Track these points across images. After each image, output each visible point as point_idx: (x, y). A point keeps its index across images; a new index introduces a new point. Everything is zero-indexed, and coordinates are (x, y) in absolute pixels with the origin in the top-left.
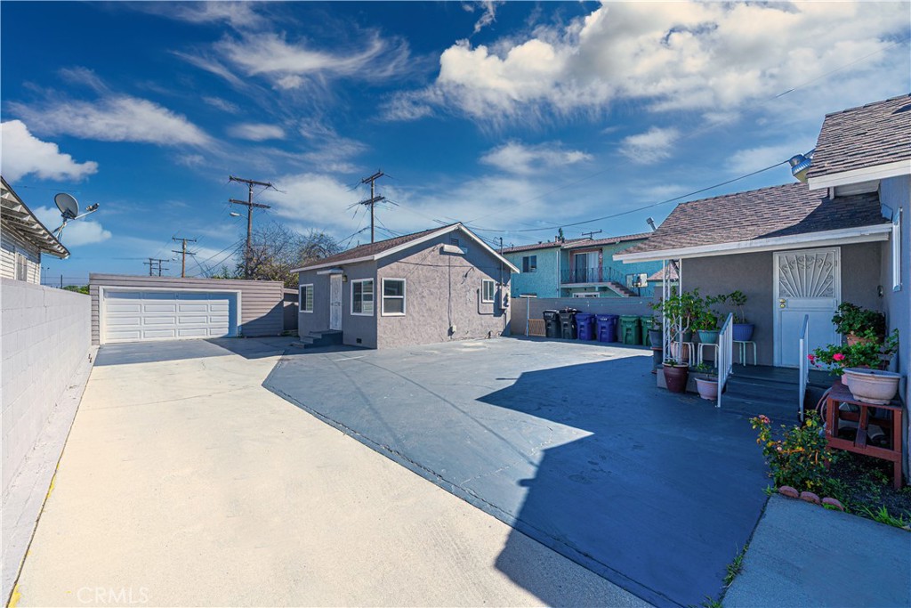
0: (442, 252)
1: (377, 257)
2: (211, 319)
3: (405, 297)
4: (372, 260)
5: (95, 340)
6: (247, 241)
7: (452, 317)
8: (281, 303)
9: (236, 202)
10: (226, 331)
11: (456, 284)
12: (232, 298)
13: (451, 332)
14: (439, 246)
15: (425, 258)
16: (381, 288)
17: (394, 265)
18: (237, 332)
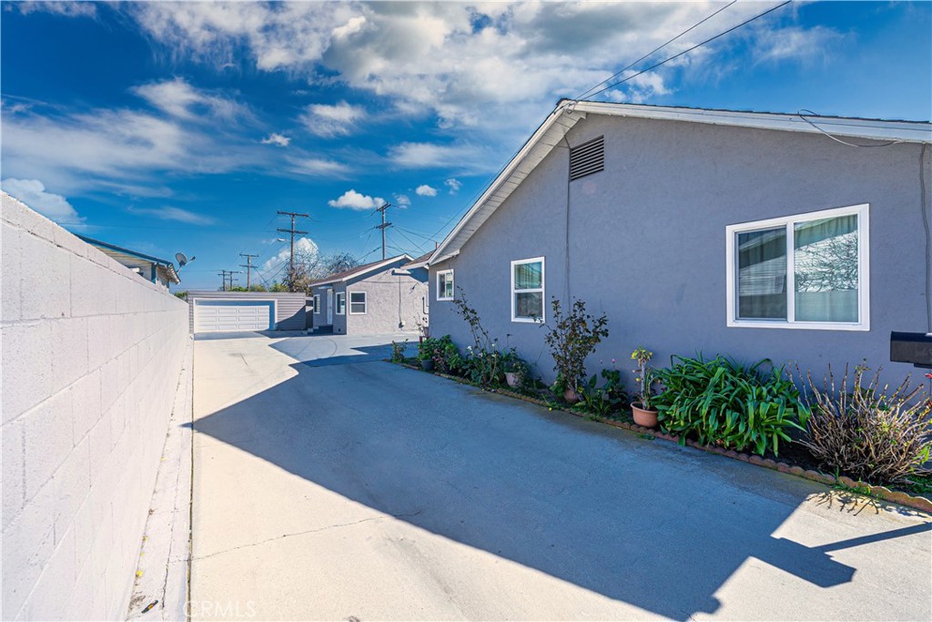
0: (393, 273)
1: (344, 279)
2: (259, 318)
3: (366, 303)
4: (341, 282)
5: (191, 331)
6: (291, 260)
7: (402, 316)
8: (304, 308)
9: (281, 230)
10: (268, 327)
11: (405, 293)
12: (271, 304)
13: (401, 326)
14: (391, 270)
15: (381, 278)
16: (349, 298)
17: (358, 283)
18: (275, 327)
